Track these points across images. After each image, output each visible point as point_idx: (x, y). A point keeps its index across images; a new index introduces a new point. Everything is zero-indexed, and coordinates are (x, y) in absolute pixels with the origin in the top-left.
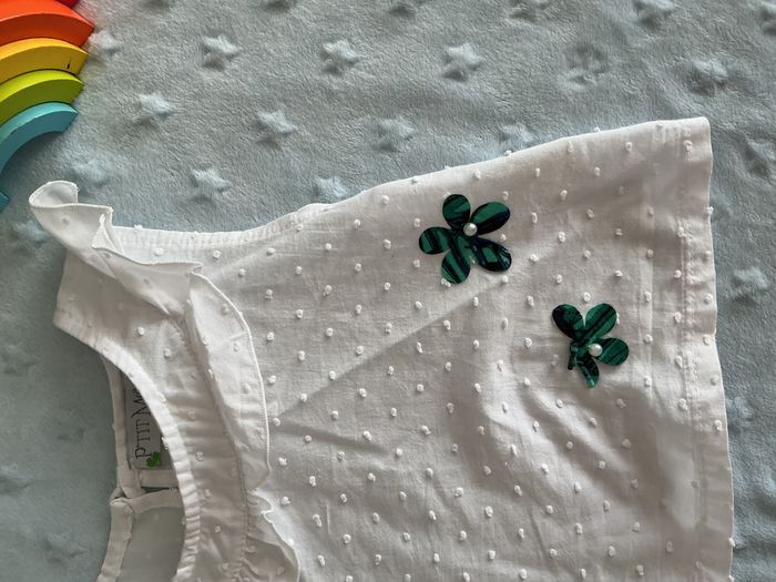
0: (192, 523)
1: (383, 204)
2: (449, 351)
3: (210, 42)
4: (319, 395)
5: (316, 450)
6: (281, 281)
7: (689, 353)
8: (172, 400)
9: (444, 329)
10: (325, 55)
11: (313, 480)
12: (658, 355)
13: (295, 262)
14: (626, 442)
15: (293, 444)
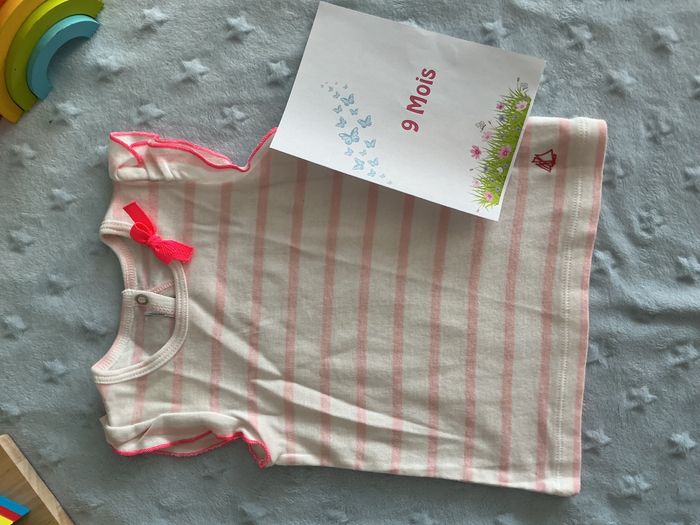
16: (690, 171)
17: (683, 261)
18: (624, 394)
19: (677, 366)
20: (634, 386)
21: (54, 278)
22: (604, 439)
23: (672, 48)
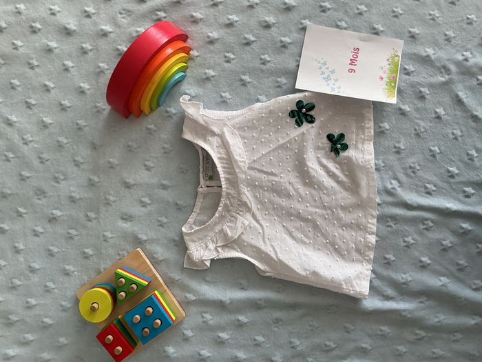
0: (224, 194)
1: (279, 103)
2: (297, 147)
3: (227, 54)
4: (259, 158)
5: (258, 175)
6: (249, 125)
7: (365, 147)
8: (219, 158)
9: (295, 140)
10: (261, 59)
11: (257, 183)
12: (356, 147)
13: (253, 119)
14: (347, 173)
15: (252, 173)
16: (432, 148)
17: (428, 185)
18: (401, 240)
19: (424, 229)
20: (406, 237)
21: (164, 182)
22: (393, 258)
23: (427, 96)
